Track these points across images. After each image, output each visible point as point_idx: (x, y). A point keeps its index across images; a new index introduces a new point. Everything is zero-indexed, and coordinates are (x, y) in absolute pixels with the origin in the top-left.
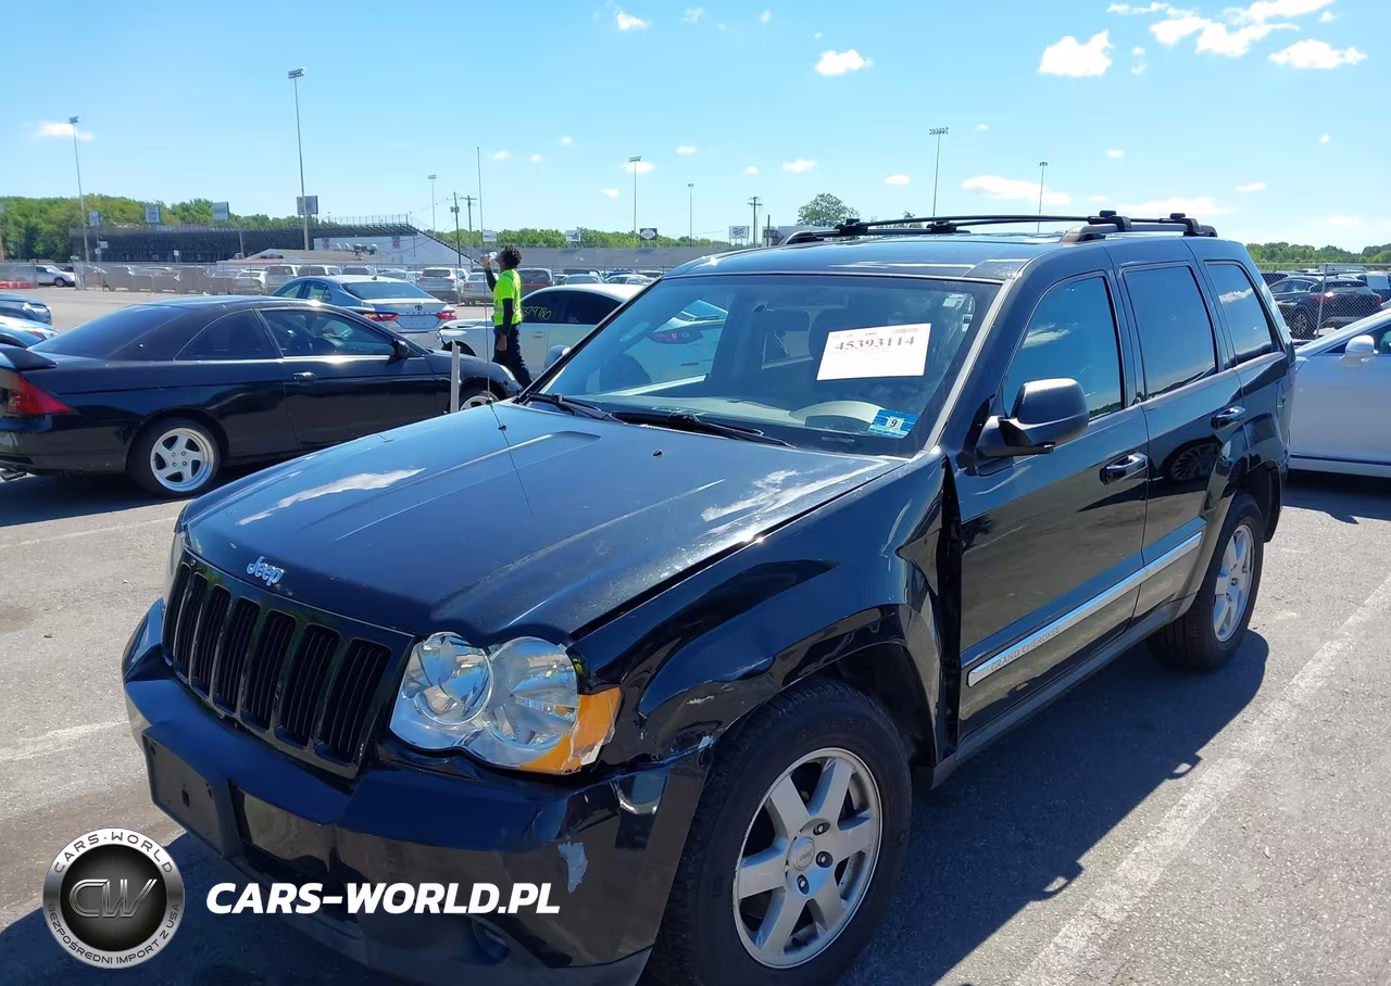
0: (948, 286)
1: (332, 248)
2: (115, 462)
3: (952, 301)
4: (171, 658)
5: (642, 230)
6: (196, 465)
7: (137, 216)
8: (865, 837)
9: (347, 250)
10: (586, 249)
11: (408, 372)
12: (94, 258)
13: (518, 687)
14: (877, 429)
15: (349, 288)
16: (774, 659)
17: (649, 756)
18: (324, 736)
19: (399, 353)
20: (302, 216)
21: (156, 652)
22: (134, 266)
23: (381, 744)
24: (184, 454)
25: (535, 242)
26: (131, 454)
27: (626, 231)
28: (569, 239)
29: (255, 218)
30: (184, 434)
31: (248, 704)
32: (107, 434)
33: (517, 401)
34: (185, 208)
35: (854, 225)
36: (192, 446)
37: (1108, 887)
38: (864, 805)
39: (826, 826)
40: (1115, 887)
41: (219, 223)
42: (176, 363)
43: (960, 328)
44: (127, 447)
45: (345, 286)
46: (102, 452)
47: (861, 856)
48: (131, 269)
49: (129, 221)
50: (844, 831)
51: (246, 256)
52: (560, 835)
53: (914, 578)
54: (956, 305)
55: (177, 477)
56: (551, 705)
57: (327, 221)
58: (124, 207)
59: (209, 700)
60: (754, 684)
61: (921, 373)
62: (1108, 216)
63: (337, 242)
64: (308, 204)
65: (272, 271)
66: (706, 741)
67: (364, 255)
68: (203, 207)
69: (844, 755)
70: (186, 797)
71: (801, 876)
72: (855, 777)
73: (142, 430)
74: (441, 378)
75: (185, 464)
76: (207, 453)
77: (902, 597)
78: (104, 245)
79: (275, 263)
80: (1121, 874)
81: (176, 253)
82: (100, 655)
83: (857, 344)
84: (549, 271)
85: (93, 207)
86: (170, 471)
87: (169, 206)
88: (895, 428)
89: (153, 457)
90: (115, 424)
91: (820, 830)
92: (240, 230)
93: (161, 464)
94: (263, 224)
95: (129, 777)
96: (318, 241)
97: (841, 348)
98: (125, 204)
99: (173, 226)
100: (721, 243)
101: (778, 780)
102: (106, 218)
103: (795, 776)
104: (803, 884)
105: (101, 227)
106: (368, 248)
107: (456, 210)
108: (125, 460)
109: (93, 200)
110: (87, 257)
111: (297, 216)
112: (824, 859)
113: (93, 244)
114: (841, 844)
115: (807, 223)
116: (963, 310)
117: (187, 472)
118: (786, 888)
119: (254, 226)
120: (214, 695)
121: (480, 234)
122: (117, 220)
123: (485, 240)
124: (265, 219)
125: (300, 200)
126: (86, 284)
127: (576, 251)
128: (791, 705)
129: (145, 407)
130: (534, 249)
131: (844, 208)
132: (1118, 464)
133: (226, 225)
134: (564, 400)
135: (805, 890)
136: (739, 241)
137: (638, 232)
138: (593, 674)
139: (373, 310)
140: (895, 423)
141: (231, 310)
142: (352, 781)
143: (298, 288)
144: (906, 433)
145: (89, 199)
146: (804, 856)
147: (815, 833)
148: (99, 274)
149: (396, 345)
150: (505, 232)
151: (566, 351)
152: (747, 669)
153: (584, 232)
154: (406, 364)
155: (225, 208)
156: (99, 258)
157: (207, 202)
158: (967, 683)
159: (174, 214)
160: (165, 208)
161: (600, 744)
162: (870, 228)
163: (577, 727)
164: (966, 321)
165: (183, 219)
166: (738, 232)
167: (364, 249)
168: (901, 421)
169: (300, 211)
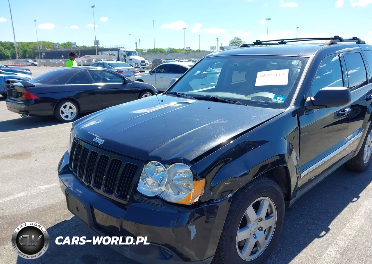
0: (293, 58)
1: (103, 54)
2: (51, 113)
3: (295, 63)
4: (71, 168)
5: (186, 48)
6: (72, 113)
7: (52, 47)
8: (272, 222)
9: (107, 55)
10: (171, 54)
11: (128, 87)
12: (41, 58)
13: (174, 178)
14: (274, 101)
15: (110, 64)
16: (250, 170)
17: (213, 199)
18: (118, 192)
19: (125, 82)
20: (95, 46)
21: (67, 167)
22: (52, 60)
23: (135, 194)
24: (68, 110)
25: (157, 52)
26: (55, 111)
27: (182, 48)
28: (166, 51)
29: (83, 47)
30: (69, 104)
31: (95, 182)
32: (48, 105)
33: (164, 94)
34: (65, 44)
35: (258, 42)
36: (71, 108)
37: (340, 236)
38: (272, 213)
39: (261, 219)
40: (342, 236)
41: (74, 48)
42: (66, 85)
43: (297, 70)
44: (54, 108)
45: (109, 64)
46: (47, 110)
47: (271, 227)
48: (51, 61)
49: (50, 48)
50: (267, 221)
51: (81, 57)
52: (188, 223)
53: (289, 146)
54: (296, 64)
55: (67, 117)
56: (184, 184)
57: (102, 47)
58: (49, 44)
59: (83, 181)
60: (244, 178)
61: (287, 84)
62: (337, 37)
63: (105, 53)
64: (97, 42)
65: (88, 61)
66: (230, 195)
67: (112, 56)
68: (69, 44)
69: (266, 199)
70: (77, 209)
71: (254, 234)
72: (270, 205)
73: (58, 103)
74: (136, 89)
75: (69, 113)
76: (75, 110)
77: (286, 152)
78: (44, 54)
79: (89, 59)
80: (344, 232)
81: (63, 56)
82: (50, 165)
83: (266, 75)
84: (162, 59)
85: (41, 44)
86: (65, 115)
87: (60, 44)
88: (280, 100)
89: (60, 111)
90: (50, 102)
91: (260, 220)
92: (79, 50)
93: (63, 113)
94: (85, 48)
95: (60, 200)
96: (100, 53)
97: (262, 76)
98: (49, 43)
99: (62, 49)
100: (208, 51)
101: (249, 207)
102: (44, 47)
103: (253, 206)
104: (255, 236)
105: (43, 50)
106: (113, 54)
107: (136, 43)
108: (53, 112)
109: (41, 42)
110: (40, 58)
111: (94, 46)
112: (260, 229)
113: (41, 54)
114: (265, 224)
115: (232, 45)
116: (298, 65)
117: (69, 115)
118: (250, 238)
119: (83, 49)
120: (84, 179)
121: (142, 50)
122: (48, 48)
123: (144, 51)
124: (86, 47)
125: (95, 41)
126: (40, 65)
127: (168, 54)
128: (252, 185)
129: (58, 97)
130: (157, 54)
131: (242, 41)
132: (342, 111)
133: (75, 49)
134: (178, 93)
135: (255, 238)
136: (213, 51)
137: (185, 48)
138: (198, 175)
139: (116, 70)
140: (280, 99)
141: (80, 70)
142: (126, 205)
143: (96, 64)
144: (283, 102)
145: (40, 42)
146: (255, 228)
147: (258, 221)
148: (43, 62)
149: (124, 80)
150: (149, 49)
151: (177, 79)
152: (242, 173)
153: (171, 49)
154: (127, 85)
155: (75, 44)
156: (43, 58)
157: (70, 43)
158: (300, 177)
159: (62, 46)
160: (59, 44)
161: (199, 196)
162: (263, 43)
163: (193, 191)
164: (299, 68)
165: (64, 47)
166: (213, 48)
167: (112, 54)
168: (282, 98)
169: (95, 44)
